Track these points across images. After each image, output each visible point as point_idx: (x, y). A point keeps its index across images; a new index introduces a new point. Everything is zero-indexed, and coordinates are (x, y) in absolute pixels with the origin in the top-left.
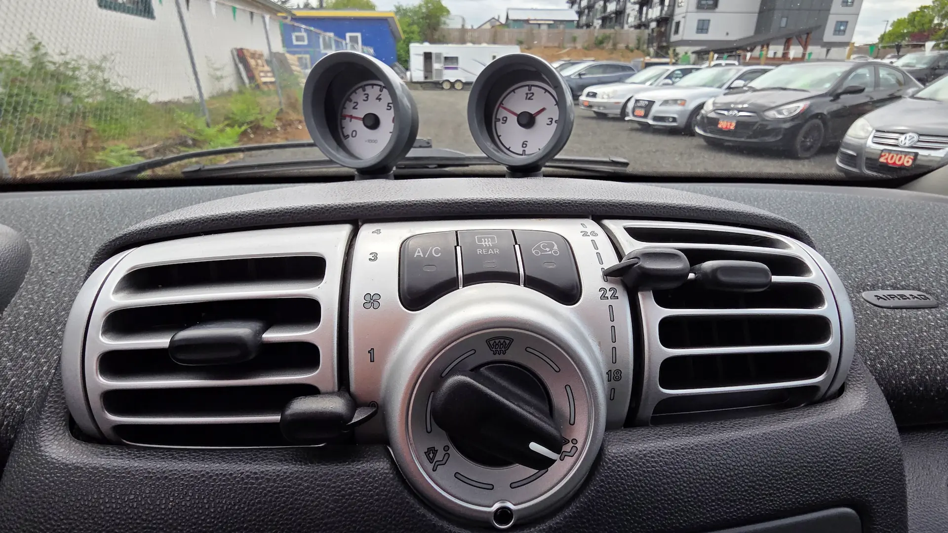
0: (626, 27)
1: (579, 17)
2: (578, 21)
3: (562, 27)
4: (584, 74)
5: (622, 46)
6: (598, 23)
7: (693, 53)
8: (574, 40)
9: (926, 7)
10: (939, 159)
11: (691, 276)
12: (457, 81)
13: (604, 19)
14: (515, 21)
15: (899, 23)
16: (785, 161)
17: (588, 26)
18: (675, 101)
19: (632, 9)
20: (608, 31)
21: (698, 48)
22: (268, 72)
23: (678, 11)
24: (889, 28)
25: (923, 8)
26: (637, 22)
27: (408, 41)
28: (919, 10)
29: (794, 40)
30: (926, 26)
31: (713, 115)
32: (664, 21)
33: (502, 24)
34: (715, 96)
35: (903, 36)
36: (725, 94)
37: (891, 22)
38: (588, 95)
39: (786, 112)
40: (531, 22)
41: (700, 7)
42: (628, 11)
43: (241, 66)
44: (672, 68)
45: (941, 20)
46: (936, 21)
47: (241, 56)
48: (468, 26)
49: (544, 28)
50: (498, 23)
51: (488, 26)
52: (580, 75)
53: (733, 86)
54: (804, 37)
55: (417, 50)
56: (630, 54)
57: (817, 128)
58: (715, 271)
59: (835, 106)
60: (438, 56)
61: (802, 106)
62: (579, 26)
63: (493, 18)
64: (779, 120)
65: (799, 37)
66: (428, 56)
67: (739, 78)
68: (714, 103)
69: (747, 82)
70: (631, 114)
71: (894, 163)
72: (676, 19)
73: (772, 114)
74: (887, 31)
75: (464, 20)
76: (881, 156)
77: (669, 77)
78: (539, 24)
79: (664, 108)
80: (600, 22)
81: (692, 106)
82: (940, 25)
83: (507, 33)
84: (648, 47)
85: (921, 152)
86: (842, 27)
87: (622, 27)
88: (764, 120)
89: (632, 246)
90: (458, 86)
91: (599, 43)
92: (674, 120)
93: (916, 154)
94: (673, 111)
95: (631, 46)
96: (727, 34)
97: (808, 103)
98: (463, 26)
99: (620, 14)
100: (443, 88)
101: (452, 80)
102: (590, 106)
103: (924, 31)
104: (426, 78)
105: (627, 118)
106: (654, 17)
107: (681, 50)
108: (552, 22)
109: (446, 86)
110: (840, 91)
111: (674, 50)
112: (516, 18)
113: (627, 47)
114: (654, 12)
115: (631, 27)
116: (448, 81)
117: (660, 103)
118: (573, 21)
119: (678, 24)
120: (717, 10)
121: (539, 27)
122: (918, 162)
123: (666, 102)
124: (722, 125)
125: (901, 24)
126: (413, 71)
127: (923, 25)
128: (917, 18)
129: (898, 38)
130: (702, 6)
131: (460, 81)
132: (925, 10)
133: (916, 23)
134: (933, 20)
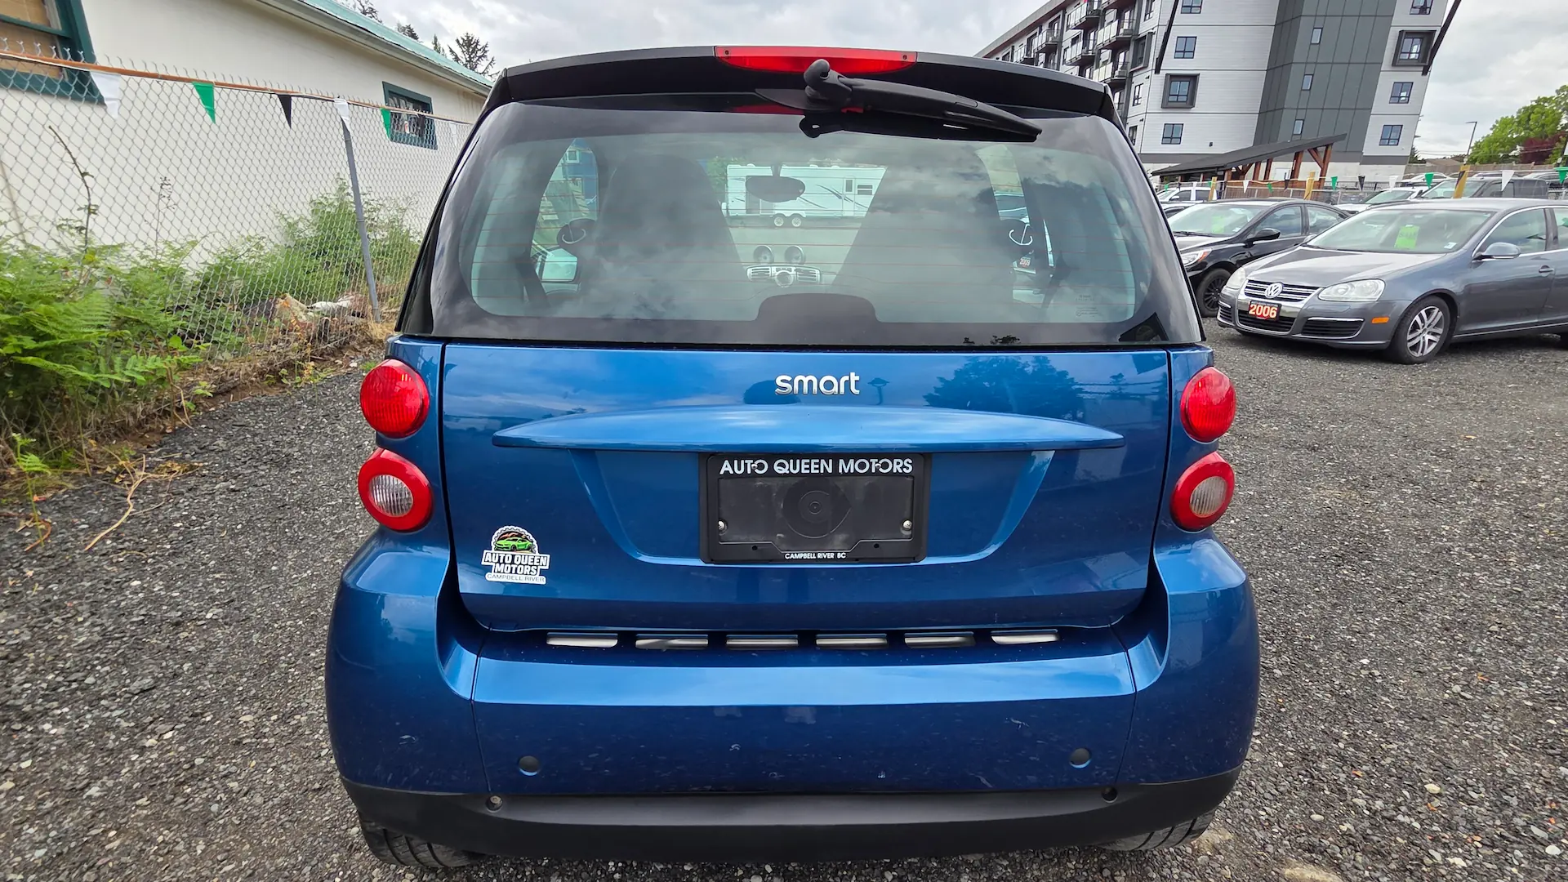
7: (1155, 174)
9: (1545, 100)
10: (1299, 310)
12: (794, 215)
15: (1505, 123)
21: (1162, 166)
23: (1133, 111)
24: (1489, 133)
25: (1541, 101)
28: (1534, 104)
29: (1306, 154)
30: (1548, 129)
35: (1512, 143)
41: (1167, 105)
46: (1564, 121)
54: (1322, 149)
55: (737, 173)
65: (1313, 151)
71: (1262, 316)
72: (1131, 123)
74: (1486, 135)
76: (1250, 308)
85: (1282, 303)
86: (1391, 134)
90: (796, 223)
93: (1280, 306)
96: (1211, 145)
101: (788, 214)
103: (1546, 136)
104: (748, 210)
109: (778, 223)
110: (1250, 236)
116: (782, 216)
119: (1134, 128)
120: (1193, 110)
122: (1281, 314)
125: (1506, 125)
126: (730, 202)
127: (1543, 126)
128: (1532, 116)
129: (1503, 146)
130: (1170, 104)
131: (799, 216)
132: (1546, 104)
133: (1531, 123)
134: (1559, 120)
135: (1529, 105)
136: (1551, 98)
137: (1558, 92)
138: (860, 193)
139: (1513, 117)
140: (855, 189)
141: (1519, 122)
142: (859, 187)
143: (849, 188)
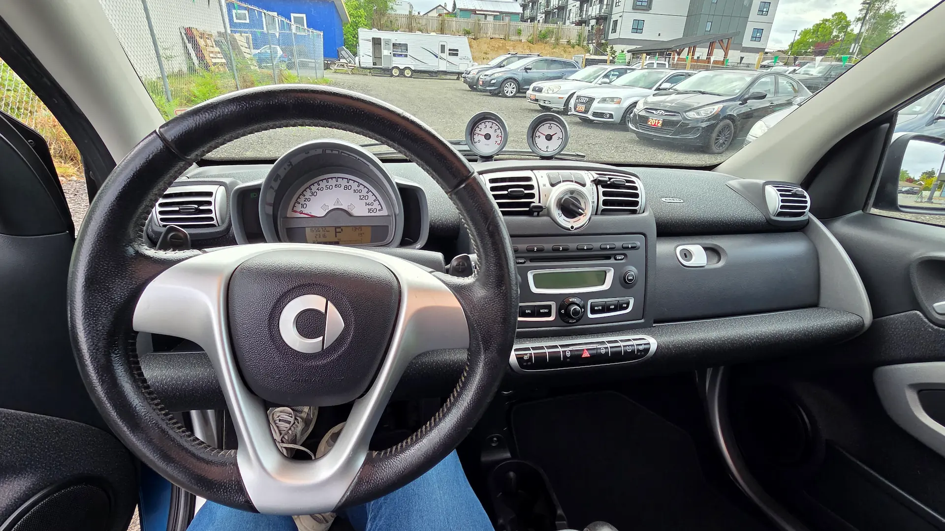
0: (568, 22)
1: (523, 10)
2: (523, 14)
3: (507, 19)
4: (530, 69)
5: (563, 41)
6: (541, 17)
7: (628, 52)
8: (519, 33)
9: (827, 20)
11: (609, 183)
12: (406, 68)
13: (547, 13)
14: (461, 10)
15: (805, 33)
16: (702, 156)
17: (533, 19)
18: (612, 99)
19: (573, 6)
20: (551, 26)
21: (633, 47)
22: (219, 53)
23: (615, 10)
24: (798, 37)
25: (824, 21)
26: (578, 19)
27: (356, 26)
28: (821, 22)
29: (717, 44)
30: (826, 38)
31: (643, 113)
32: (602, 19)
33: (449, 13)
34: (646, 97)
35: (809, 45)
36: (654, 95)
37: (799, 32)
38: (534, 90)
39: (704, 113)
40: (477, 12)
41: (635, 8)
42: (569, 7)
43: (189, 46)
44: (609, 67)
45: (839, 33)
46: (834, 34)
47: (190, 35)
48: (415, 13)
49: (490, 19)
50: (445, 11)
51: (434, 14)
52: (526, 69)
53: (661, 87)
54: (725, 42)
55: (365, 35)
56: (571, 50)
57: (728, 126)
58: (614, 181)
59: (744, 109)
60: (387, 42)
61: (717, 108)
62: (523, 20)
63: (440, 5)
64: (697, 120)
65: (721, 42)
66: (376, 42)
67: (667, 81)
68: (646, 103)
69: (673, 85)
70: (573, 109)
72: (614, 18)
73: (692, 115)
74: (796, 39)
75: (411, 6)
77: (606, 76)
78: (486, 16)
79: (602, 105)
80: (543, 16)
81: (626, 104)
82: (838, 36)
83: (454, 23)
84: (588, 43)
86: (758, 35)
87: (564, 23)
88: (685, 119)
89: (596, 176)
90: (408, 73)
91: (542, 38)
92: (611, 116)
94: (608, 108)
95: (573, 41)
96: (660, 35)
97: (721, 106)
98: (410, 12)
99: (562, 9)
100: (392, 76)
101: (402, 67)
102: (537, 100)
103: (826, 42)
104: (374, 64)
105: (569, 113)
106: (593, 15)
107: (618, 48)
108: (498, 14)
109: (395, 72)
110: (746, 96)
111: (612, 48)
112: (463, 7)
113: (569, 42)
114: (594, 10)
115: (573, 23)
116: (397, 68)
117: (599, 100)
118: (518, 14)
119: (616, 22)
120: (650, 12)
121: (486, 18)
123: (604, 100)
124: (652, 122)
125: (807, 33)
126: (361, 57)
127: (824, 36)
128: (820, 29)
129: (805, 46)
130: (638, 7)
131: (409, 68)
132: (827, 23)
133: (819, 33)
134: (832, 32)
135: (818, 22)
136: (829, 20)
137: (833, 16)
138: (450, 54)
139: (810, 29)
140: (447, 51)
141: (813, 33)
142: (450, 50)
143: (443, 51)
